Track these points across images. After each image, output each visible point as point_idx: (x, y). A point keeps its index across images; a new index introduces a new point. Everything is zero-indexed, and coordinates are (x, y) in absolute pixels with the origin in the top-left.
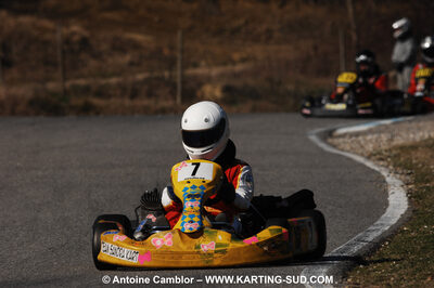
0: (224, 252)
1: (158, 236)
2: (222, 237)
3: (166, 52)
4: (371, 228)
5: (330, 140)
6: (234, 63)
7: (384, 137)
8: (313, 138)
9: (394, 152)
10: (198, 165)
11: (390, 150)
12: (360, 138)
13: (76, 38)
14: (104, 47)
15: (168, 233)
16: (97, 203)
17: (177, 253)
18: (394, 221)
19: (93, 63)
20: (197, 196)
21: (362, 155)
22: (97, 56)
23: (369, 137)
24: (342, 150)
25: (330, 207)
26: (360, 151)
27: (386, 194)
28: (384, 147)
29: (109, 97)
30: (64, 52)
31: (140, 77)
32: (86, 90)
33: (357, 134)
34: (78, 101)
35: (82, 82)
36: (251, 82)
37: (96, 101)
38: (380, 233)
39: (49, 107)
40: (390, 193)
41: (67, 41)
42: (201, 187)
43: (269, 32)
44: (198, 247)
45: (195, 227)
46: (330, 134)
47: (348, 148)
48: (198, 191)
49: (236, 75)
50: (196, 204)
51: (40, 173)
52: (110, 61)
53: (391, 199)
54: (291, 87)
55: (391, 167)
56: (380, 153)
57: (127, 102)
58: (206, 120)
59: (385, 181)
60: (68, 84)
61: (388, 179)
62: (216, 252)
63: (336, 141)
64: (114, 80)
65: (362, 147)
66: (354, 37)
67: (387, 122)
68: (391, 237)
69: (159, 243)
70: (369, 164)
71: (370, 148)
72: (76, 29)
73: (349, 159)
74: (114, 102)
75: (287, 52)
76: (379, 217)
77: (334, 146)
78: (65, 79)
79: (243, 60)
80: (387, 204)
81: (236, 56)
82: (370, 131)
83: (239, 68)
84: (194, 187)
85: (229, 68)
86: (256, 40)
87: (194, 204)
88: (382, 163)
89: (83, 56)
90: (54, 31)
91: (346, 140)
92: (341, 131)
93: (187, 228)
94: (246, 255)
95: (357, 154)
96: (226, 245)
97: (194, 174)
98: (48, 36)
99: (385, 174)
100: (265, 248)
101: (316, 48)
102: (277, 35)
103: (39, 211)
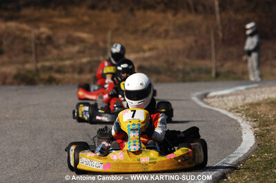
0: (154, 163)
1: (114, 154)
2: (153, 154)
3: (101, 44)
4: (231, 155)
5: (205, 100)
6: (144, 51)
7: (240, 98)
8: (195, 99)
9: (246, 107)
10: (135, 111)
11: (243, 106)
12: (225, 99)
13: (44, 36)
14: (62, 41)
15: (120, 152)
16: (57, 140)
17: (126, 164)
18: (246, 151)
19: (55, 52)
20: (137, 130)
21: (226, 109)
22: (57, 47)
23: (230, 98)
24: (213, 106)
26: (225, 107)
27: (241, 134)
28: (240, 104)
29: (65, 73)
30: (36, 45)
31: (85, 60)
32: (50, 68)
33: (222, 96)
34: (45, 76)
35: (48, 64)
36: (155, 63)
37: (57, 76)
38: (237, 158)
39: (27, 80)
40: (243, 133)
41: (38, 38)
42: (139, 125)
43: (167, 32)
44: (139, 160)
45: (137, 148)
46: (205, 96)
47: (216, 104)
48: (136, 127)
49: (145, 59)
50: (137, 134)
51: (21, 121)
52: (66, 50)
53: (244, 137)
54: (180, 66)
55: (244, 117)
56: (237, 108)
57: (76, 76)
58: (141, 84)
59: (240, 126)
60: (39, 65)
61: (242, 125)
62: (150, 163)
63: (209, 101)
64: (68, 63)
65: (226, 104)
66: (221, 35)
67: (242, 88)
68: (244, 161)
69: (115, 158)
70: (231, 115)
71: (231, 105)
72: (44, 30)
73: (218, 112)
74: (68, 76)
75: (178, 44)
76: (236, 148)
77: (208, 104)
78: (37, 61)
79: (150, 50)
80: (241, 140)
81: (146, 47)
82: (231, 94)
83: (147, 54)
84: (134, 124)
85: (141, 55)
86: (158, 36)
87: (135, 134)
88: (238, 114)
89: (49, 47)
90: (30, 32)
91: (216, 99)
92: (212, 94)
93: (133, 149)
94: (168, 165)
95: (222, 109)
96: (156, 159)
97: (133, 117)
98: (26, 35)
99: (240, 120)
100: (179, 161)
101: (196, 41)
102: (172, 33)
103: (20, 146)
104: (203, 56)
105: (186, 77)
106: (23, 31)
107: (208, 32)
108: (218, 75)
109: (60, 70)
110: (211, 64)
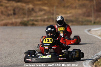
3: (52, 11)
4: (99, 52)
5: (90, 32)
8: (86, 32)
13: (31, 8)
14: (37, 10)
19: (34, 14)
22: (36, 12)
24: (93, 34)
25: (90, 48)
26: (97, 34)
31: (46, 17)
32: (33, 20)
33: (96, 31)
34: (31, 23)
35: (32, 18)
36: (71, 18)
37: (36, 23)
39: (24, 24)
41: (29, 9)
51: (22, 39)
54: (80, 19)
57: (42, 23)
60: (29, 19)
63: (92, 32)
64: (39, 18)
72: (31, 6)
73: (94, 37)
74: (40, 23)
75: (80, 11)
78: (28, 17)
79: (70, 13)
81: (68, 12)
83: (69, 15)
85: (66, 15)
86: (72, 8)
89: (33, 12)
91: (94, 32)
92: (93, 30)
98: (24, 8)
101: (87, 10)
102: (78, 7)
103: (22, 48)
104: (89, 16)
105: (83, 23)
106: (23, 6)
107: (91, 7)
108: (94, 23)
109: (37, 21)
110: (92, 19)
